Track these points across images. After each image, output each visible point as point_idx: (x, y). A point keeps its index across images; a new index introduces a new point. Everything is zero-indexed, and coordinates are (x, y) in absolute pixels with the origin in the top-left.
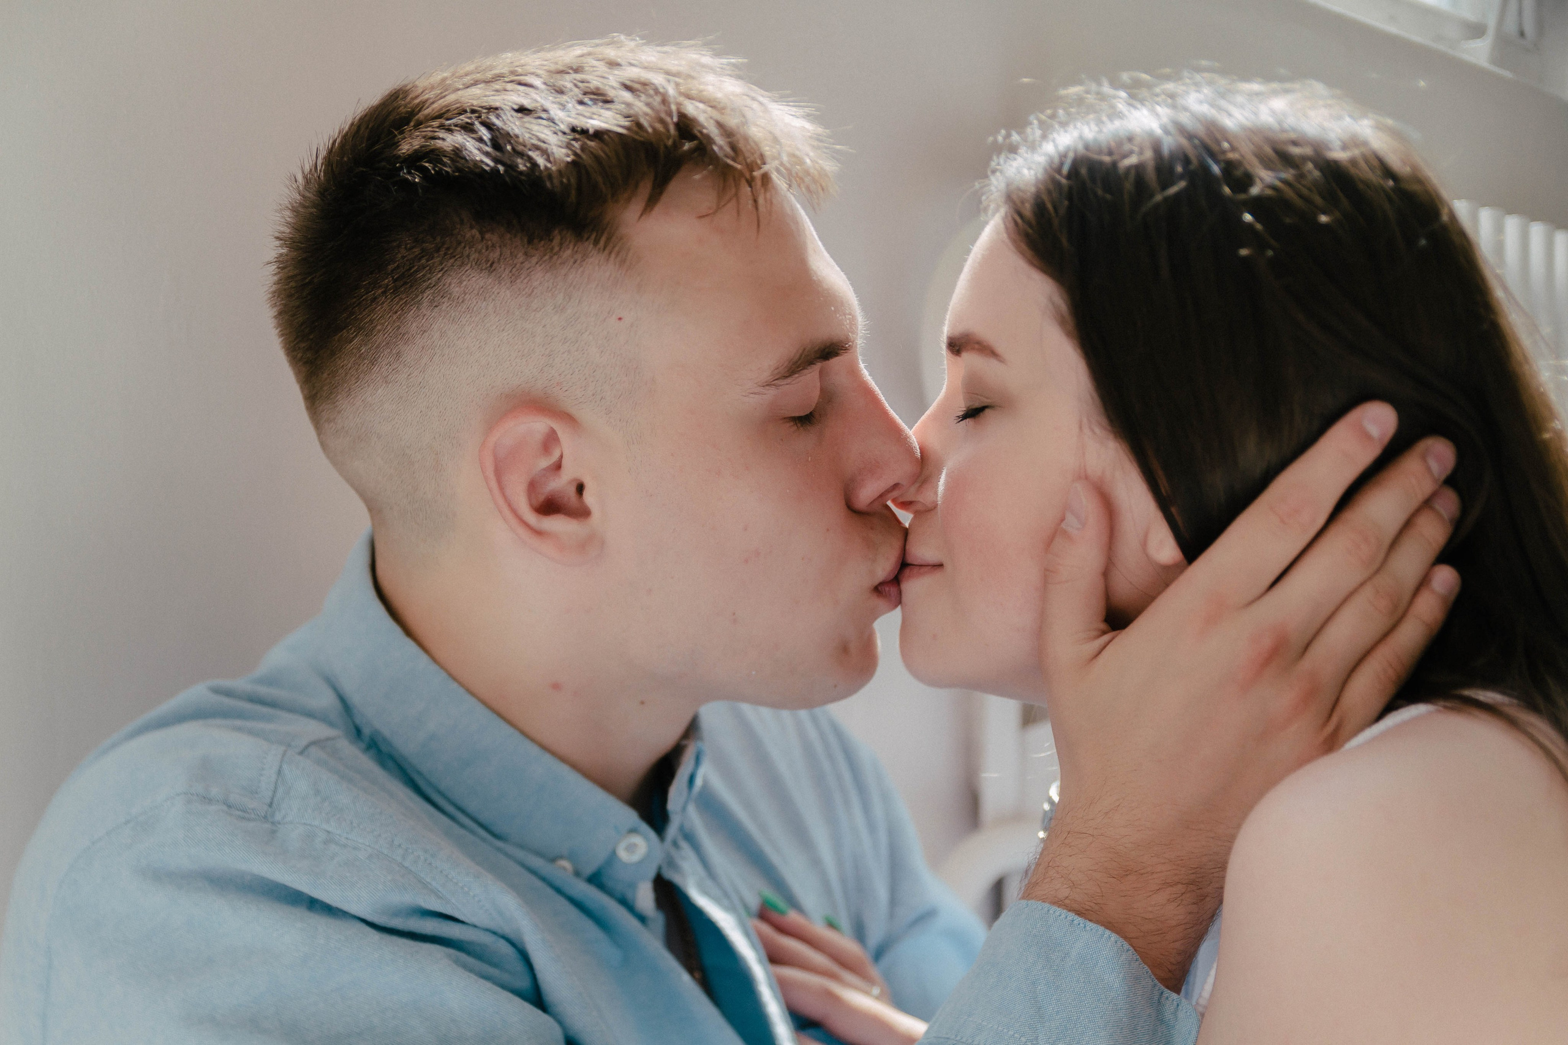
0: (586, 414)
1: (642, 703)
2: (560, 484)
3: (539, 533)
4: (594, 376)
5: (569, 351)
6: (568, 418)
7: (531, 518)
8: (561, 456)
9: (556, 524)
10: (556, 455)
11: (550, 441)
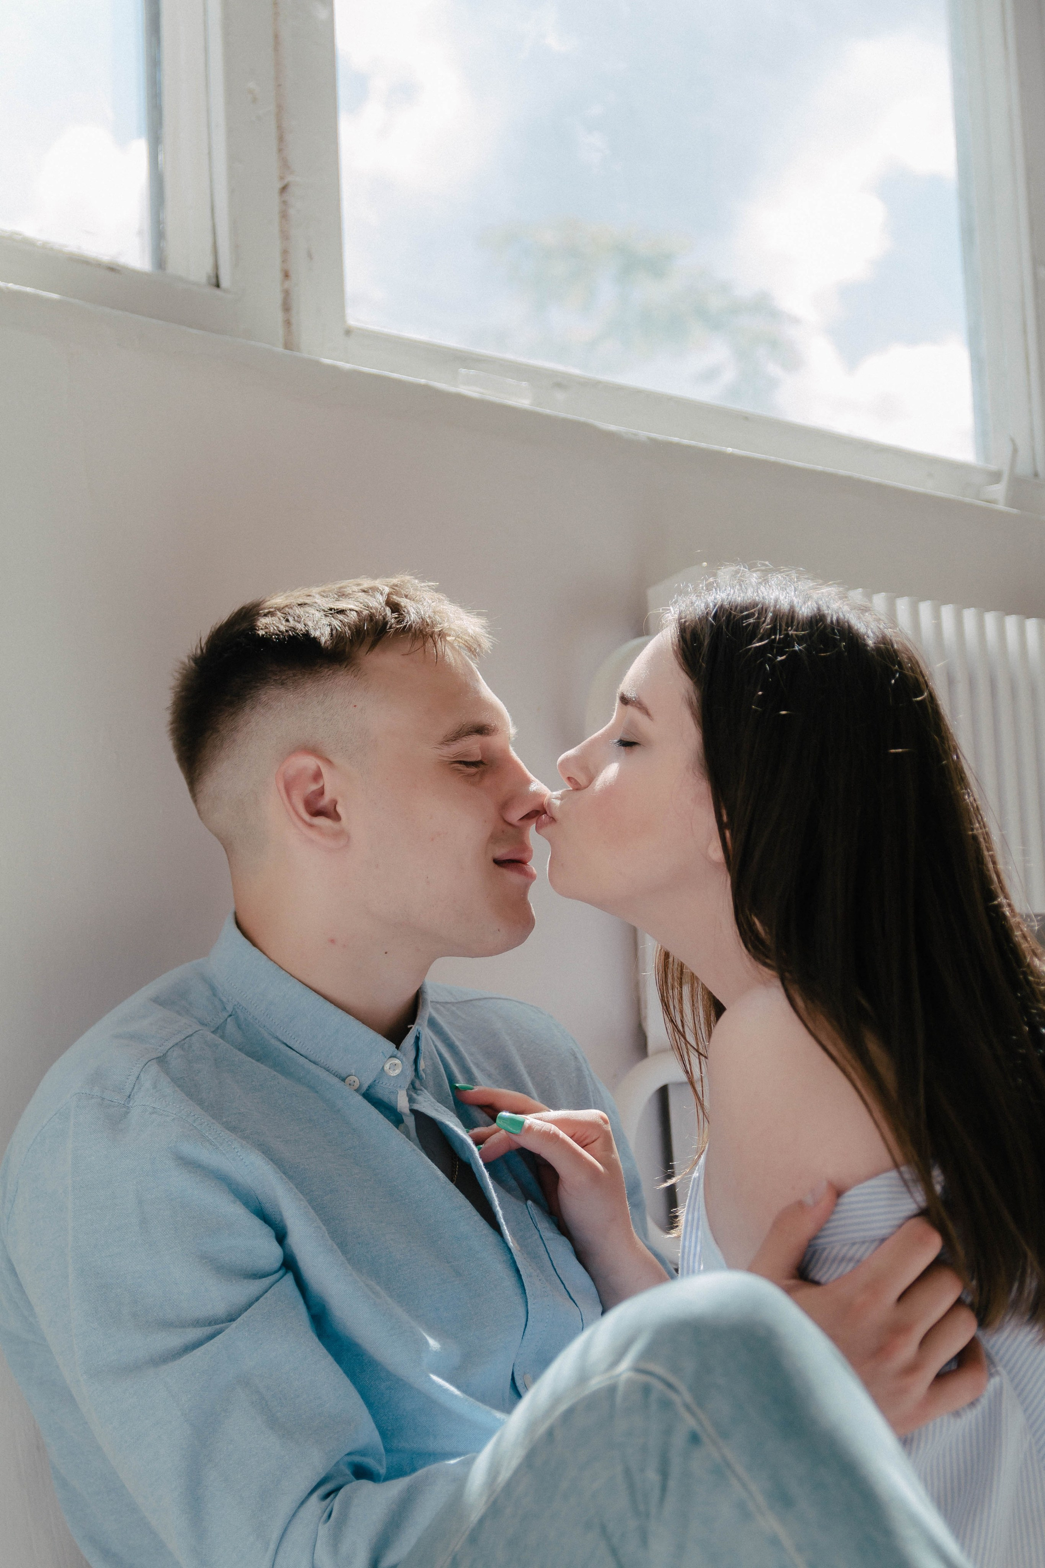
0: (336, 759)
1: (386, 953)
2: (325, 802)
3: (311, 826)
4: (341, 739)
5: (327, 725)
6: (329, 762)
7: (306, 817)
8: (324, 785)
9: (320, 821)
10: (321, 784)
11: (317, 776)
